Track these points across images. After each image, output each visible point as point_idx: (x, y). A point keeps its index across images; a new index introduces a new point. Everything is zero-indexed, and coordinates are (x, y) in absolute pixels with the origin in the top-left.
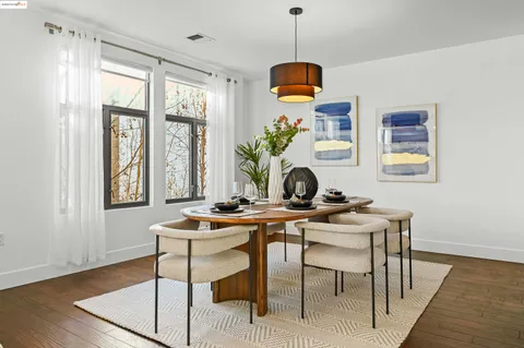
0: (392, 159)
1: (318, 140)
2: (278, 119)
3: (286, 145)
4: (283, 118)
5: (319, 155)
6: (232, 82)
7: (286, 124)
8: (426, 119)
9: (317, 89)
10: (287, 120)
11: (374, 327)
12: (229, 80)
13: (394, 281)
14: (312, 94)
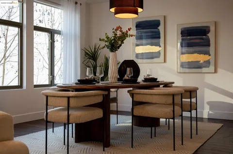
0: (187, 58)
1: (137, 45)
2: (115, 28)
3: (121, 45)
4: (119, 28)
5: (137, 56)
6: (78, 5)
7: (121, 31)
8: (209, 32)
9: (140, 10)
10: (121, 28)
11: (174, 150)
12: (76, 3)
13: (187, 132)
14: (136, 13)
